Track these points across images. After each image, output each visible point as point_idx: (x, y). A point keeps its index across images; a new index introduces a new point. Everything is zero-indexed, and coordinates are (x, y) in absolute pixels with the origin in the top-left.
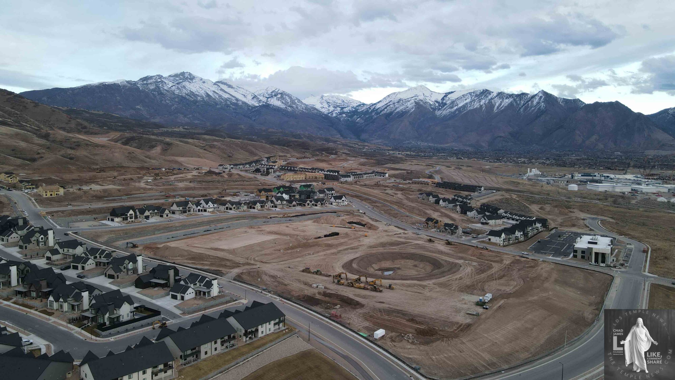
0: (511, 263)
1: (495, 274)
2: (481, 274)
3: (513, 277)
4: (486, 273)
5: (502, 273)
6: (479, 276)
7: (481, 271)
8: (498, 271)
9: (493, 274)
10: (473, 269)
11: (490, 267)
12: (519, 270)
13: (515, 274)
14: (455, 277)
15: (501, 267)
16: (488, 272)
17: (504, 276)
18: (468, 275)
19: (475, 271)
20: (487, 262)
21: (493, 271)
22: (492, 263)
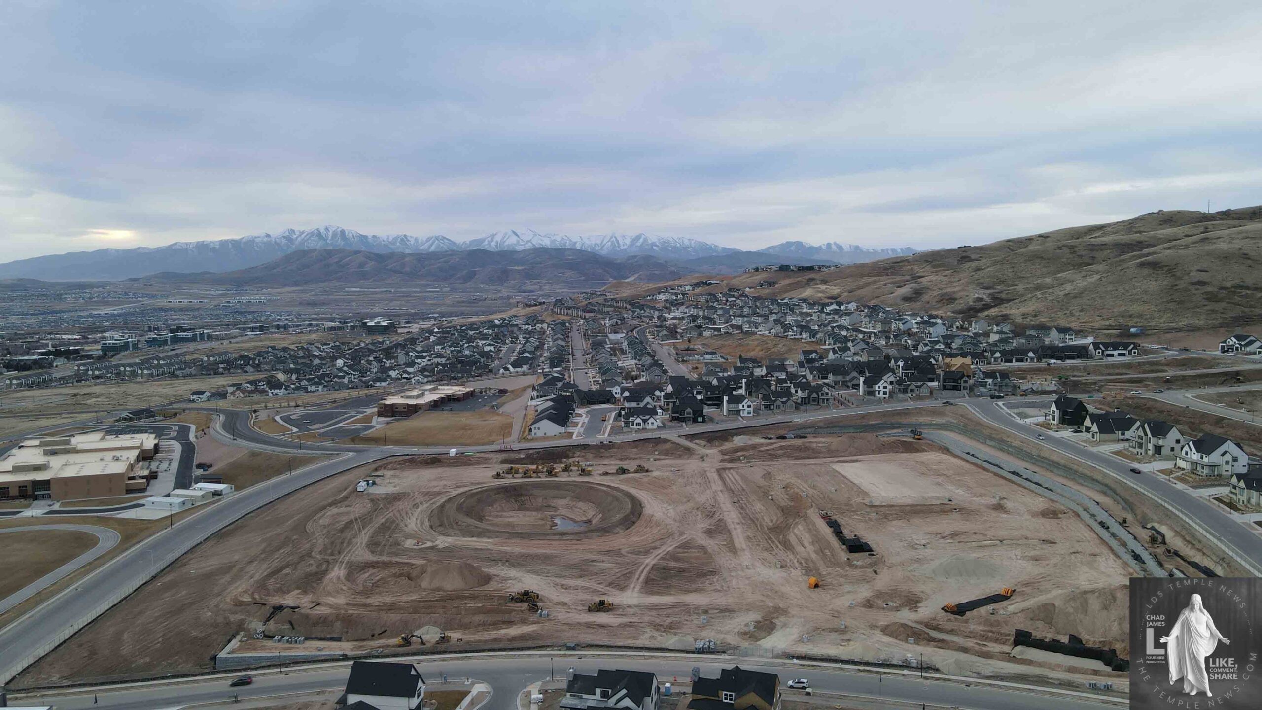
0: (325, 572)
1: (359, 529)
2: (386, 522)
3: (325, 531)
4: (377, 525)
5: (348, 535)
6: (387, 517)
7: (389, 528)
8: (355, 536)
9: (364, 529)
10: (405, 528)
11: (373, 545)
12: (309, 554)
13: (321, 541)
14: (425, 506)
15: (348, 552)
16: (372, 530)
17: (342, 531)
18: (407, 513)
19: (398, 525)
20: (385, 558)
21: (364, 537)
22: (370, 557)
